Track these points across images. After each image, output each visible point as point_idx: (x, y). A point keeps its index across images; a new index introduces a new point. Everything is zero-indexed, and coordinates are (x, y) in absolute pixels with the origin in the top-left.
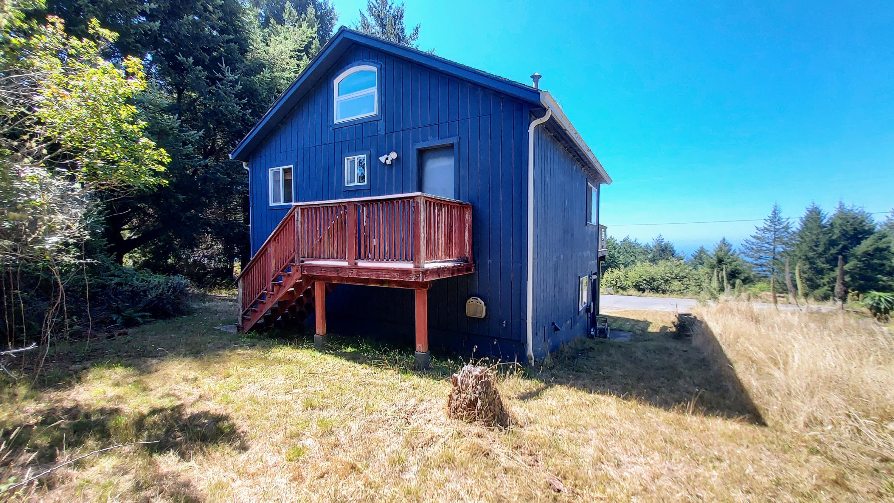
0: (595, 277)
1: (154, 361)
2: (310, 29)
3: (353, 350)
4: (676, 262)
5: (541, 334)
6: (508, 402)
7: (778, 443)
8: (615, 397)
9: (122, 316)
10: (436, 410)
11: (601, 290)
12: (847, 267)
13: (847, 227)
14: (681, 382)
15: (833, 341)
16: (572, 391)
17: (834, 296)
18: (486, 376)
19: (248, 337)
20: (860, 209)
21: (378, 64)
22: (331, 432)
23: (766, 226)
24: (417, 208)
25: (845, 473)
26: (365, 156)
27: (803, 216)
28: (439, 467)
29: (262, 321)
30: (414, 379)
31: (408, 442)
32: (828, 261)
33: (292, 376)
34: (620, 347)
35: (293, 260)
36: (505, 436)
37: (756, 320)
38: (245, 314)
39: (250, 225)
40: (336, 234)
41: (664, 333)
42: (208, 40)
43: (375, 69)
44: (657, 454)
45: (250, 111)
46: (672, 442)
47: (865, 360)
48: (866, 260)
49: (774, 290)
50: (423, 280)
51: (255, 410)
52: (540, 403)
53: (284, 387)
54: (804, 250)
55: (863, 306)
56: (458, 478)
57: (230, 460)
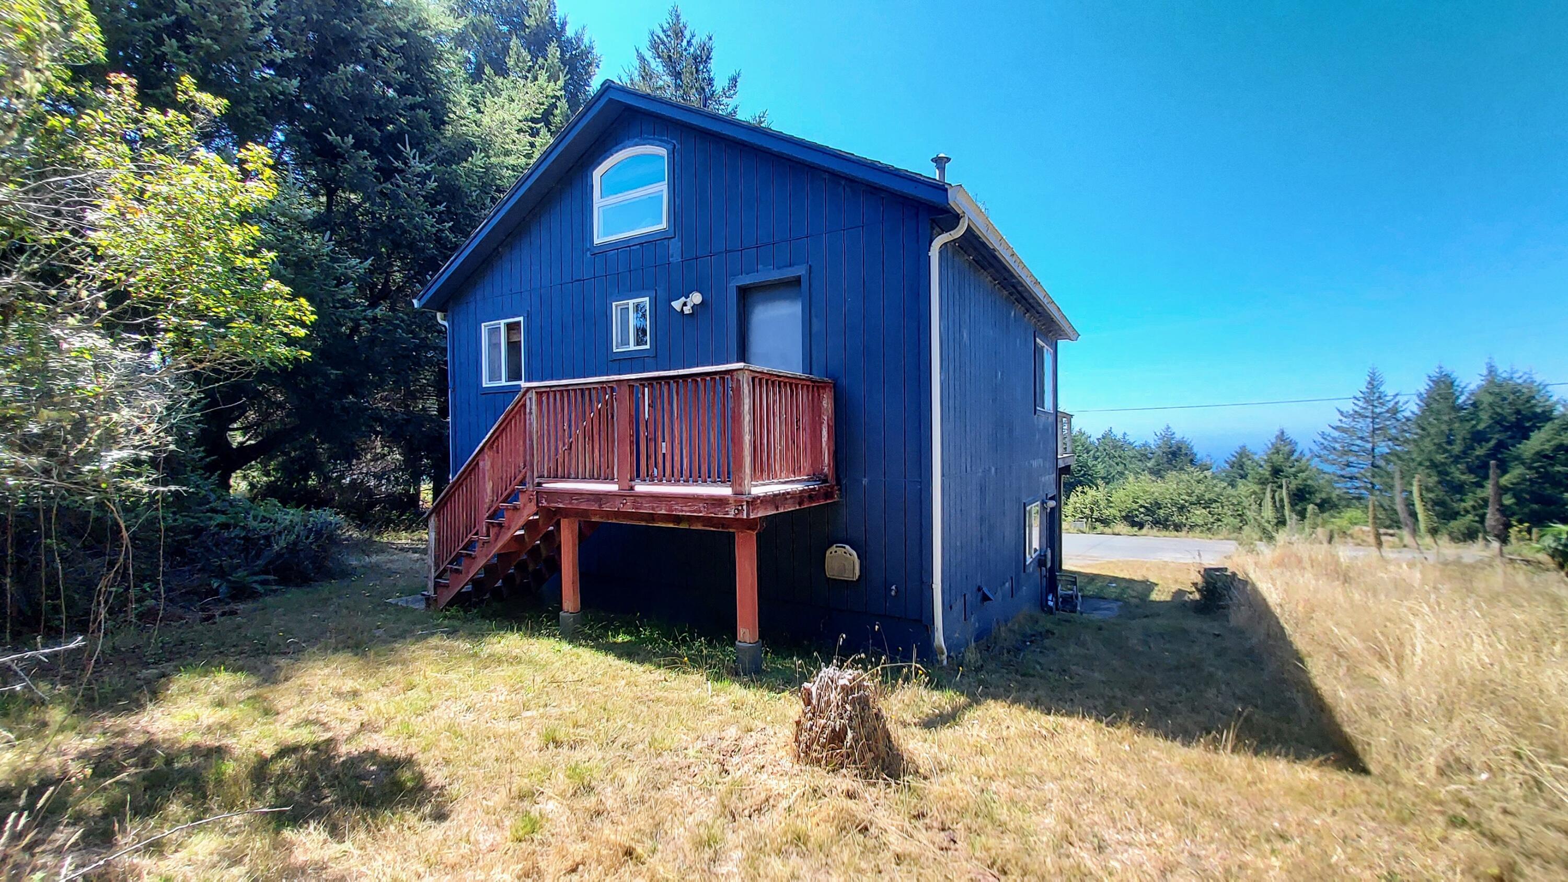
0: (1052, 504)
1: (282, 662)
2: (552, 84)
3: (627, 638)
4: (1198, 475)
5: (958, 605)
6: (901, 732)
7: (1390, 806)
8: (1093, 721)
9: (229, 581)
10: (773, 747)
11: (1064, 525)
12: (1505, 480)
13: (1503, 409)
14: (1211, 693)
15: (1483, 616)
16: (1016, 710)
17: (1486, 532)
18: (860, 687)
19: (445, 617)
20: (1525, 377)
21: (668, 142)
22: (590, 789)
23: (1357, 409)
24: (738, 391)
25: (1515, 863)
26: (647, 299)
27: (1423, 391)
28: (779, 852)
29: (469, 588)
30: (735, 691)
31: (725, 807)
32: (1471, 470)
33: (522, 688)
34: (1100, 629)
35: (522, 483)
36: (897, 796)
37: (1345, 577)
38: (439, 576)
39: (449, 419)
40: (596, 437)
41: (1179, 603)
42: (378, 105)
43: (663, 152)
44: (1170, 827)
45: (451, 224)
46: (1196, 805)
47: (1545, 651)
48: (1541, 467)
49: (1375, 523)
50: (748, 514)
51: (457, 749)
52: (957, 734)
53: (507, 706)
54: (1426, 450)
55: (1538, 551)
56: (815, 872)
57: (415, 838)
